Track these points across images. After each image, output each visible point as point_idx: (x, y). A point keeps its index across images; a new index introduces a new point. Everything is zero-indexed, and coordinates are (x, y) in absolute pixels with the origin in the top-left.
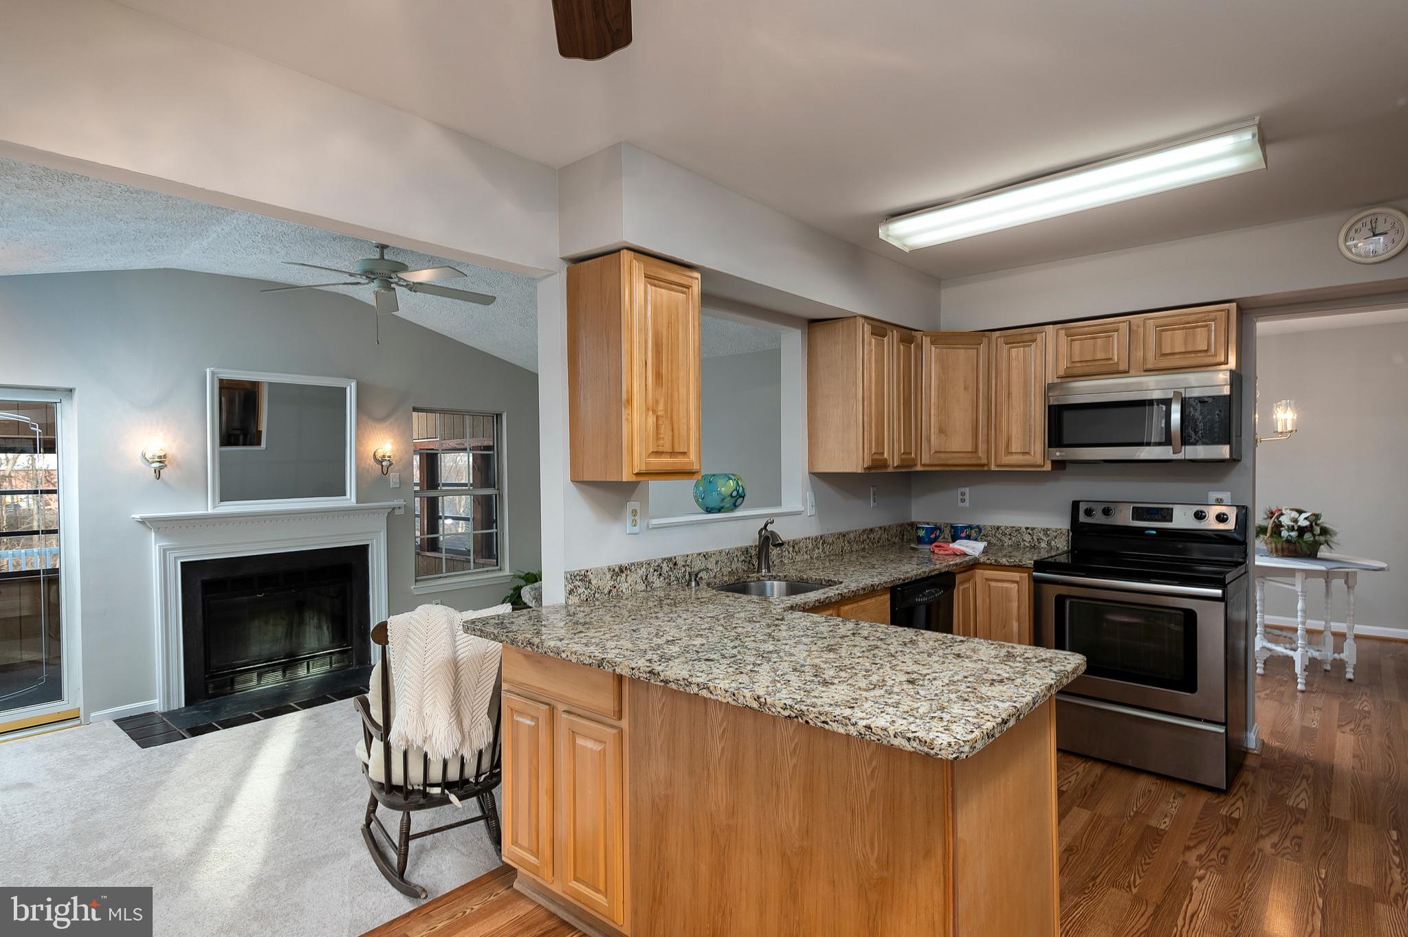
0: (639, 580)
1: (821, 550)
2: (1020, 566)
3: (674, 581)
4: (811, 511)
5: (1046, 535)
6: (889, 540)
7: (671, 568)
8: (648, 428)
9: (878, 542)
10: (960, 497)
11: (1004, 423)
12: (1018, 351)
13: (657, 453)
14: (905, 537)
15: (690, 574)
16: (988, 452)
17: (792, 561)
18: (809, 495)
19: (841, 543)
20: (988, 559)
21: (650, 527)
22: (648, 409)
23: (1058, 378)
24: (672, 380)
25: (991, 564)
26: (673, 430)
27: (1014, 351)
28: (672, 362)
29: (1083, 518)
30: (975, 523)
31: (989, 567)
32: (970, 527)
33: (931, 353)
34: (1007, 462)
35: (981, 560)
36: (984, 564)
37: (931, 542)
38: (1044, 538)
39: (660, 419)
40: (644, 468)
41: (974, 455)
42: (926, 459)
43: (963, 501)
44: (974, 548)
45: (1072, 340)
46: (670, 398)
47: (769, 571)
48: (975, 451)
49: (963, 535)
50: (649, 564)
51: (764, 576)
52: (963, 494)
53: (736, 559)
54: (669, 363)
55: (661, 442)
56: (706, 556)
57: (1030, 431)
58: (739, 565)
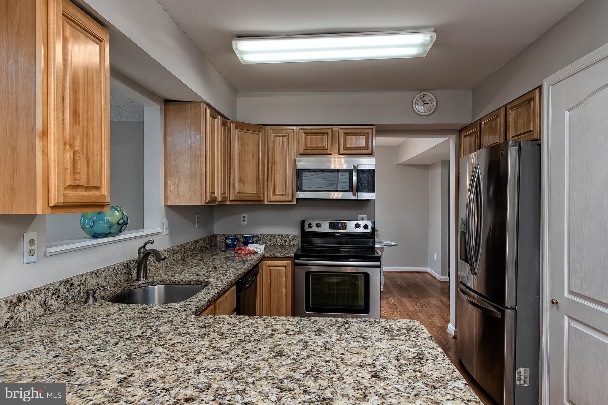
0: (38, 306)
1: (172, 258)
2: (287, 257)
3: (70, 300)
4: (165, 231)
5: (288, 238)
6: (205, 247)
7: (68, 289)
8: (66, 161)
9: (200, 249)
10: (242, 219)
11: (272, 178)
12: (280, 138)
13: (74, 187)
14: (212, 244)
15: (88, 292)
16: (264, 194)
17: (156, 268)
18: (165, 220)
19: (182, 252)
20: (270, 255)
21: (48, 254)
22: (65, 144)
23: (299, 155)
24: (87, 120)
25: (272, 257)
26: (88, 166)
27: (277, 138)
28: (87, 103)
29: (307, 229)
30: (255, 233)
31: (270, 259)
32: (253, 236)
33: (236, 133)
34: (273, 199)
35: (266, 256)
36: (268, 257)
37: (234, 247)
38: (287, 240)
39: (77, 154)
40: (61, 201)
41: (256, 195)
42: (232, 197)
43: (244, 221)
44: (260, 248)
45: (306, 136)
46: (86, 136)
47: (146, 279)
48: (258, 193)
49: (250, 241)
50: (47, 289)
51: (144, 284)
52: (244, 217)
53: (119, 273)
54: (85, 103)
55: (78, 176)
56: (97, 274)
57: (286, 183)
58: (122, 277)
